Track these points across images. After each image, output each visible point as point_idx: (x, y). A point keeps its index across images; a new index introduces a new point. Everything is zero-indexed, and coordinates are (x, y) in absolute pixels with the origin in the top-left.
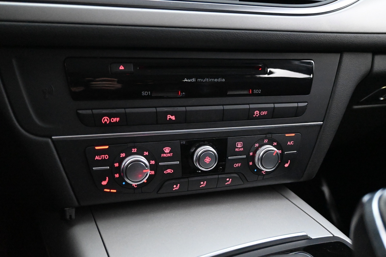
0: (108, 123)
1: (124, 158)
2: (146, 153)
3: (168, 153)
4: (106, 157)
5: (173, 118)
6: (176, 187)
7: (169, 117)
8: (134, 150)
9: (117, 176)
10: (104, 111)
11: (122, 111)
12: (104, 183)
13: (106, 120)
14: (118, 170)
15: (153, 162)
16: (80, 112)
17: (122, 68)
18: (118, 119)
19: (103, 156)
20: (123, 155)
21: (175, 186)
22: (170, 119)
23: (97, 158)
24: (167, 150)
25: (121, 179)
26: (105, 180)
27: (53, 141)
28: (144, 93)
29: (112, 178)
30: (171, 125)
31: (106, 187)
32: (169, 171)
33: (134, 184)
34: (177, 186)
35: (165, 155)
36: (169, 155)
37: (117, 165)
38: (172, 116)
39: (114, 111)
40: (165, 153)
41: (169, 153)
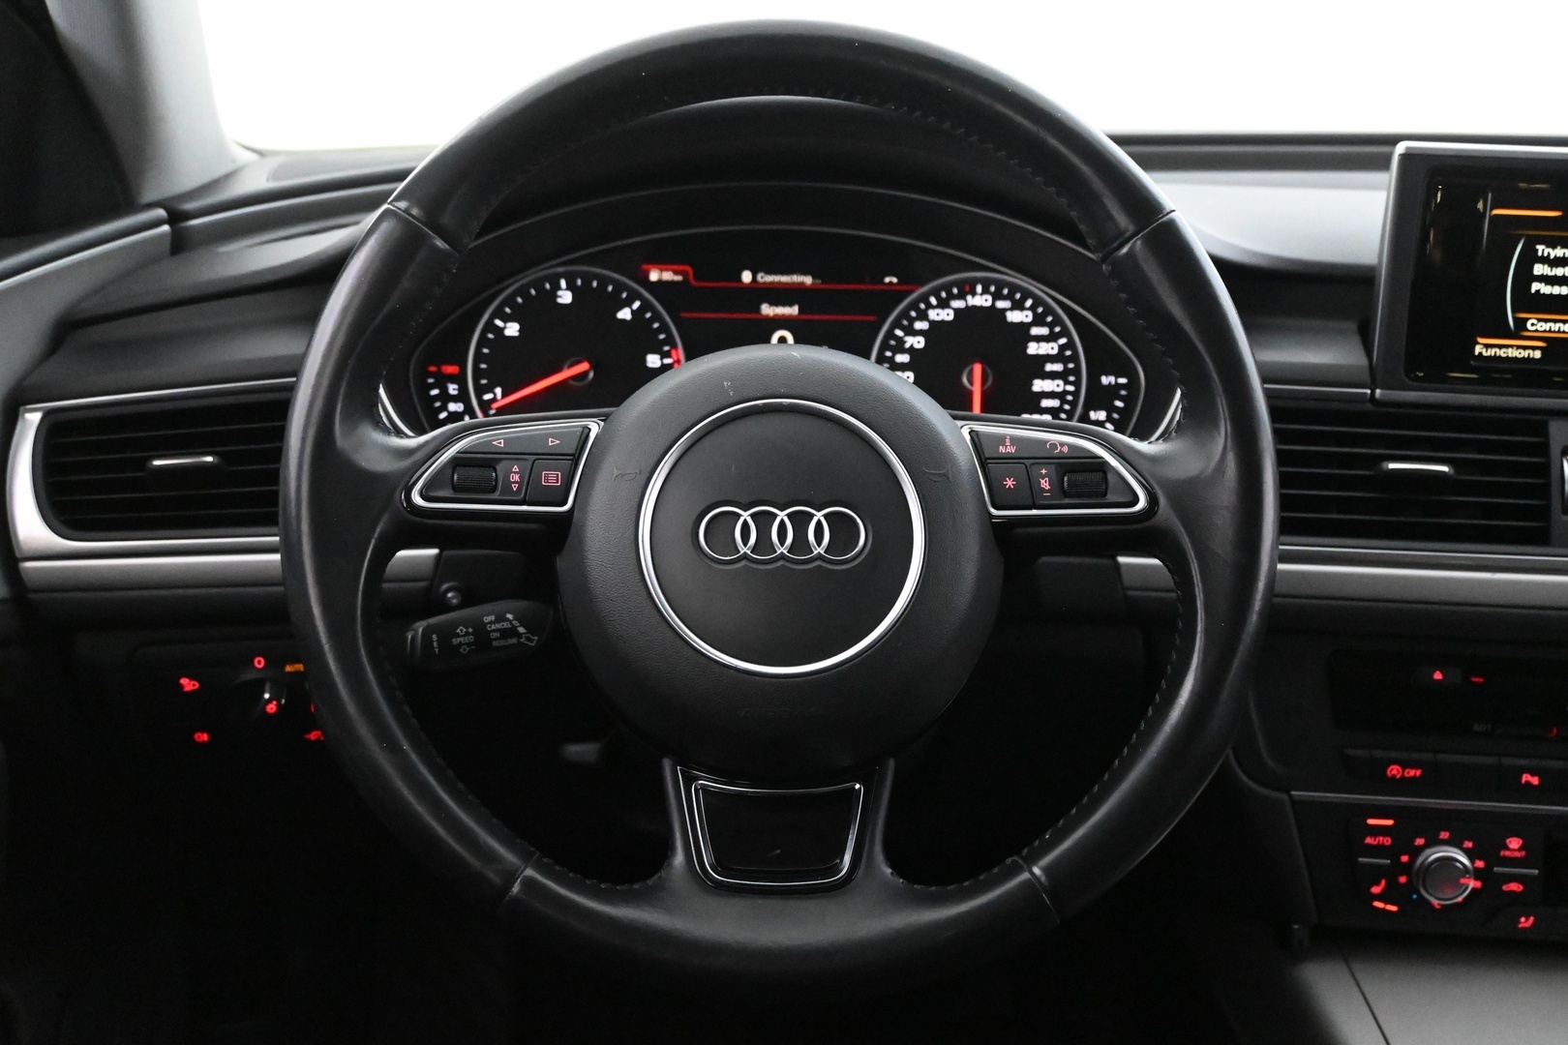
0: (1398, 777)
1: (1422, 848)
2: (1469, 844)
3: (1514, 850)
4: (1387, 841)
5: (1535, 781)
6: (1526, 921)
7: (1526, 778)
8: (1444, 835)
9: (1403, 879)
10: (1393, 754)
11: (1428, 756)
12: (1376, 890)
13: (1395, 772)
14: (1407, 869)
15: (1480, 864)
16: (1349, 752)
17: (1438, 676)
18: (1418, 773)
19: (1381, 838)
20: (1420, 841)
21: (1523, 919)
22: (1527, 782)
23: (1368, 840)
24: (1514, 843)
25: (1411, 887)
26: (1378, 884)
27: (1294, 801)
28: (1477, 727)
29: (1392, 885)
30: (1527, 793)
31: (1380, 897)
32: (1515, 887)
33: (1435, 902)
34: (1527, 919)
35: (1507, 853)
36: (1517, 854)
37: (1405, 858)
38: (1533, 775)
39: (1414, 756)
40: (1508, 849)
41: (1520, 849)
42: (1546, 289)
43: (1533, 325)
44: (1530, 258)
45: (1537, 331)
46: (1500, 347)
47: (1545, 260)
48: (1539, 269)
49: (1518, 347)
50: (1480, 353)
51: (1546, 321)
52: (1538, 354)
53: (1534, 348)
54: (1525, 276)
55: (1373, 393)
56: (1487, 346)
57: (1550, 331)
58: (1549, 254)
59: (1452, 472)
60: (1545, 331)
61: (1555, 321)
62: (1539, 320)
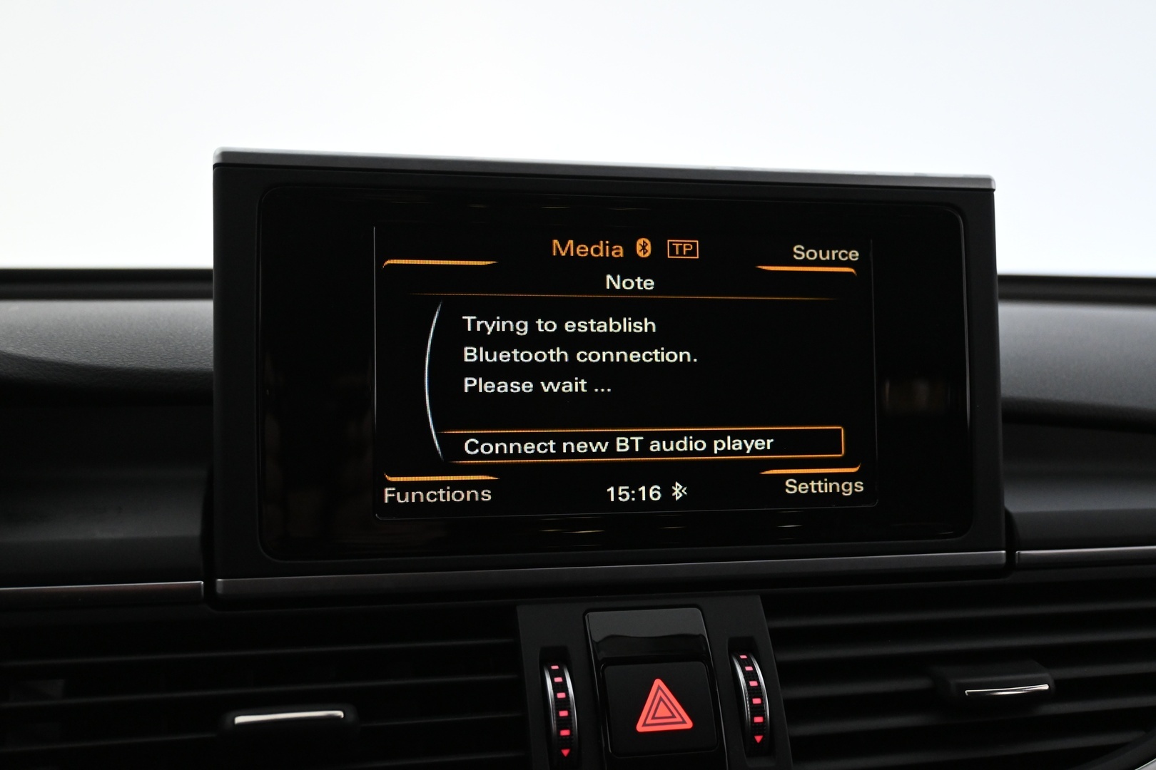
42: (487, 387)
43: (472, 446)
44: (454, 337)
45: (480, 456)
46: (425, 487)
47: (479, 339)
48: (470, 354)
49: (455, 486)
50: (392, 500)
51: (494, 439)
52: (487, 496)
53: (479, 486)
54: (449, 368)
55: (210, 585)
56: (402, 487)
57: (501, 455)
58: (483, 326)
59: (352, 717)
60: (493, 456)
61: (509, 438)
62: (482, 439)
